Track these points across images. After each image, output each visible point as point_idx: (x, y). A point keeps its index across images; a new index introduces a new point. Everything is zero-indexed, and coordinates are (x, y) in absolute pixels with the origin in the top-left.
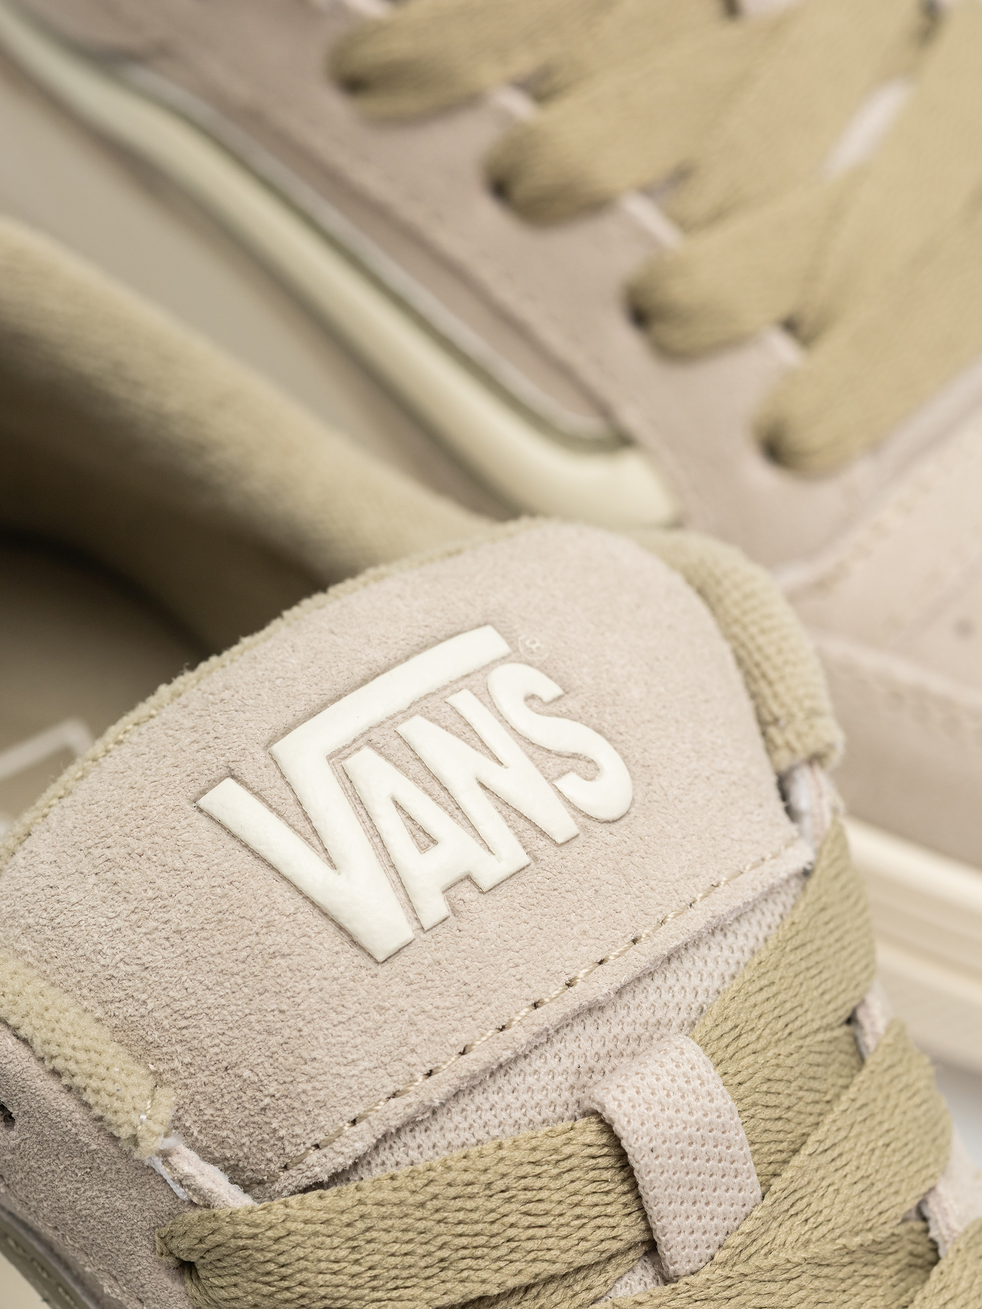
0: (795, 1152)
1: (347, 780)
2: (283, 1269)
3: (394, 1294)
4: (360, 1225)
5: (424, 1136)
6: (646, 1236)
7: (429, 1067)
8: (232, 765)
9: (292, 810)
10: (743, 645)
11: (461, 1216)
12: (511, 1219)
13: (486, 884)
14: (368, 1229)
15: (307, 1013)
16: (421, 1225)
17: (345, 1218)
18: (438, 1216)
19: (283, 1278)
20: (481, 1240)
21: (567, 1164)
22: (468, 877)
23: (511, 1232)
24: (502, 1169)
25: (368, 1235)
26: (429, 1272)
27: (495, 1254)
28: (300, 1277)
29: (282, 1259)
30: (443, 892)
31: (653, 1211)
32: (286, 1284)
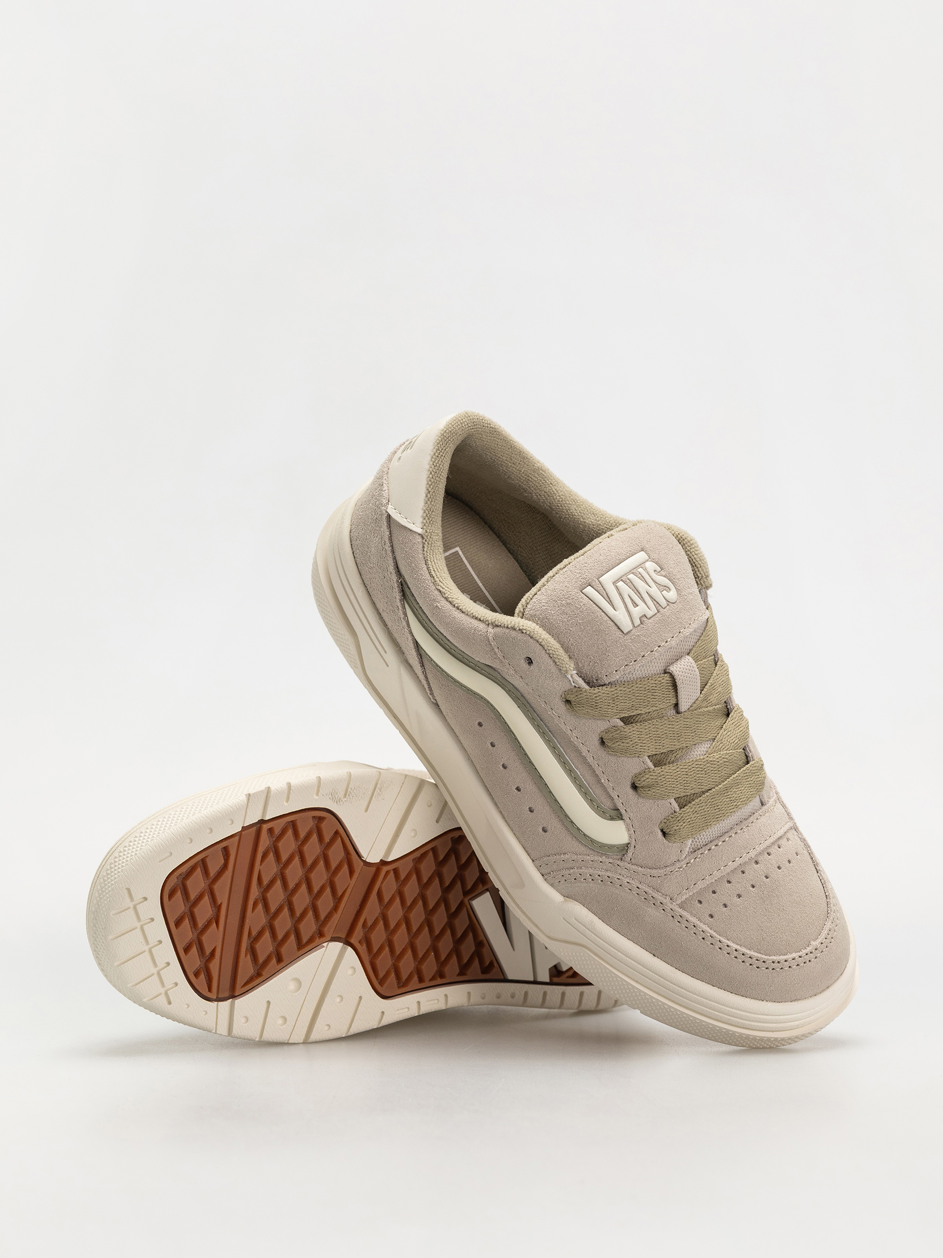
0: (706, 685)
1: (617, 588)
3: (621, 712)
4: (616, 695)
6: (676, 702)
8: (590, 583)
9: (606, 597)
10: (690, 557)
11: (638, 695)
12: (649, 696)
13: (648, 617)
15: (608, 645)
16: (629, 696)
17: (613, 693)
18: (633, 694)
19: (596, 706)
20: (642, 701)
21: (662, 684)
22: (645, 615)
23: (649, 699)
24: (649, 684)
25: (617, 698)
29: (597, 702)
30: (639, 618)
31: (680, 697)
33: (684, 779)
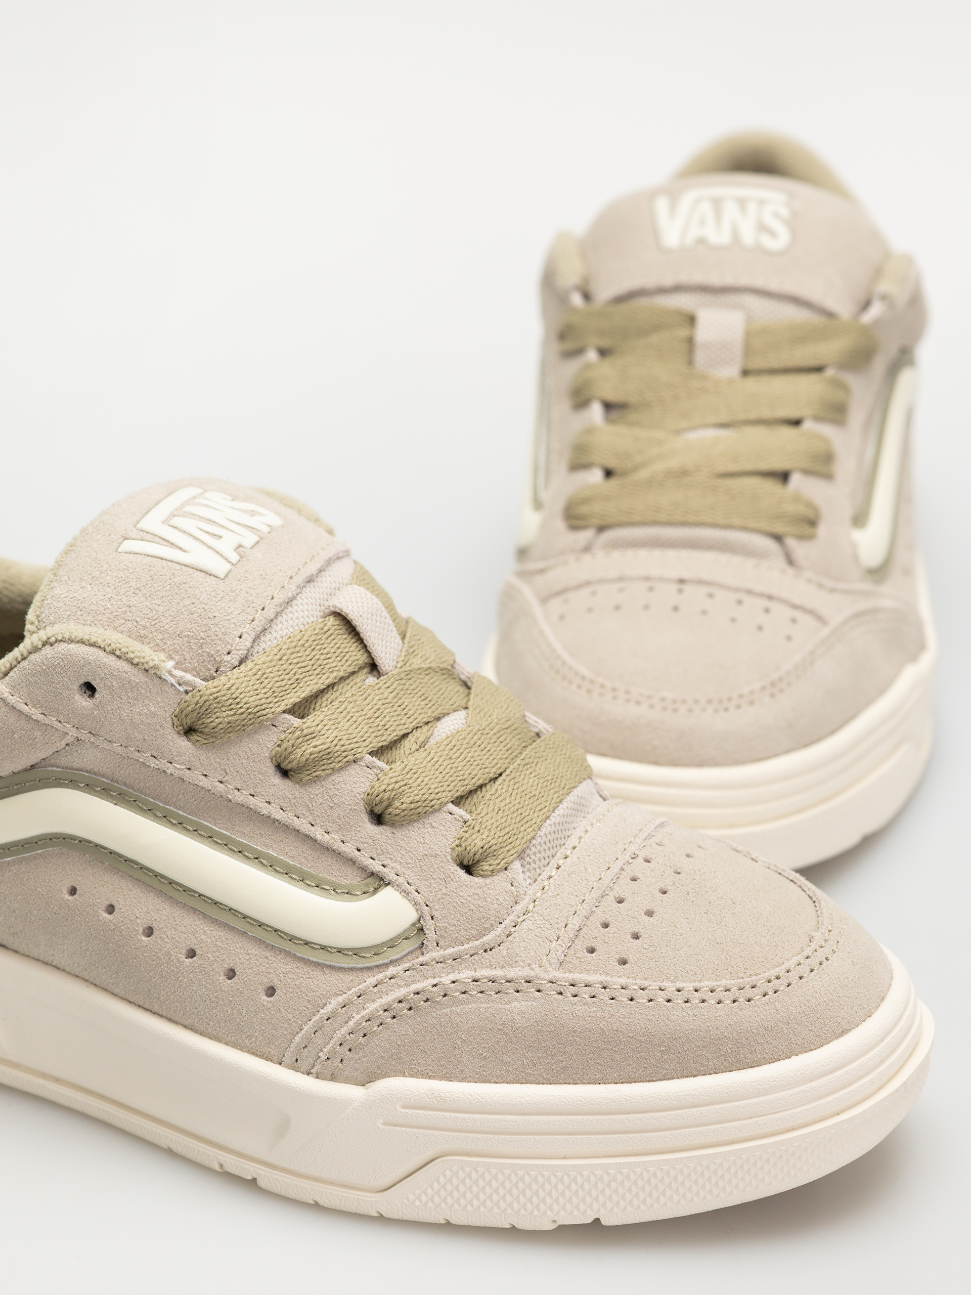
1: (175, 527)
2: (236, 700)
4: (260, 673)
5: (270, 636)
6: (370, 658)
7: (262, 606)
8: (124, 536)
11: (297, 660)
12: (317, 657)
13: (248, 547)
14: (263, 674)
15: (204, 601)
16: (283, 668)
18: (289, 662)
19: (238, 703)
20: (309, 668)
22: (241, 546)
23: (319, 662)
24: (305, 639)
25: (265, 676)
26: (293, 686)
27: (317, 672)
28: (244, 701)
29: (234, 696)
30: (235, 550)
31: (372, 648)
32: (239, 706)
33: (450, 766)
